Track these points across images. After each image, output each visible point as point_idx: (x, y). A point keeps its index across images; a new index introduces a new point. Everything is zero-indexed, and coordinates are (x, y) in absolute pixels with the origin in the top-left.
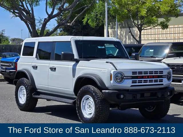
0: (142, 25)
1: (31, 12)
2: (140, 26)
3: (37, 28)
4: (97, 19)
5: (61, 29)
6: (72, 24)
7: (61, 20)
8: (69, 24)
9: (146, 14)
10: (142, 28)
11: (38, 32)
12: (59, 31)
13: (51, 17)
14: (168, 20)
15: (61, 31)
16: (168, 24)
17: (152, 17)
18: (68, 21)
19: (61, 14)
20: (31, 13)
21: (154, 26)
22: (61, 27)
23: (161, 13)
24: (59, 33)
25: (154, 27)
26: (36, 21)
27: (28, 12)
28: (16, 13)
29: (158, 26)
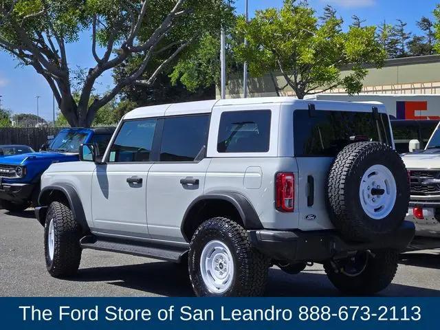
0: (304, 85)
1: (59, 54)
2: (299, 86)
3: (72, 90)
4: (199, 72)
5: (123, 96)
6: (151, 81)
7: (123, 74)
8: (143, 81)
9: (312, 59)
10: (305, 91)
11: (75, 98)
12: (119, 98)
13: (103, 65)
14: (361, 75)
15: (123, 99)
16: (362, 81)
17: (327, 65)
18: (141, 75)
19: (124, 62)
20: (60, 56)
21: (331, 86)
22: (123, 91)
23: (345, 57)
24: (118, 104)
25: (331, 88)
26: (71, 76)
27: (52, 55)
28: (28, 56)
29: (340, 85)
